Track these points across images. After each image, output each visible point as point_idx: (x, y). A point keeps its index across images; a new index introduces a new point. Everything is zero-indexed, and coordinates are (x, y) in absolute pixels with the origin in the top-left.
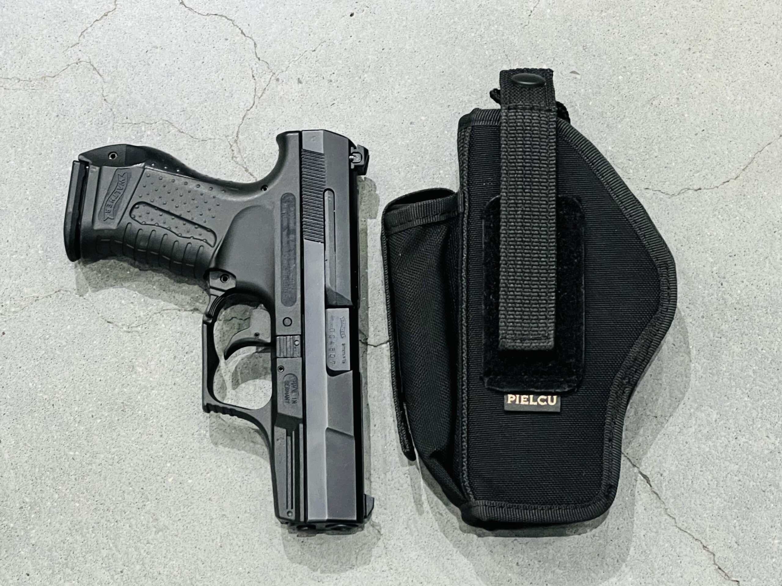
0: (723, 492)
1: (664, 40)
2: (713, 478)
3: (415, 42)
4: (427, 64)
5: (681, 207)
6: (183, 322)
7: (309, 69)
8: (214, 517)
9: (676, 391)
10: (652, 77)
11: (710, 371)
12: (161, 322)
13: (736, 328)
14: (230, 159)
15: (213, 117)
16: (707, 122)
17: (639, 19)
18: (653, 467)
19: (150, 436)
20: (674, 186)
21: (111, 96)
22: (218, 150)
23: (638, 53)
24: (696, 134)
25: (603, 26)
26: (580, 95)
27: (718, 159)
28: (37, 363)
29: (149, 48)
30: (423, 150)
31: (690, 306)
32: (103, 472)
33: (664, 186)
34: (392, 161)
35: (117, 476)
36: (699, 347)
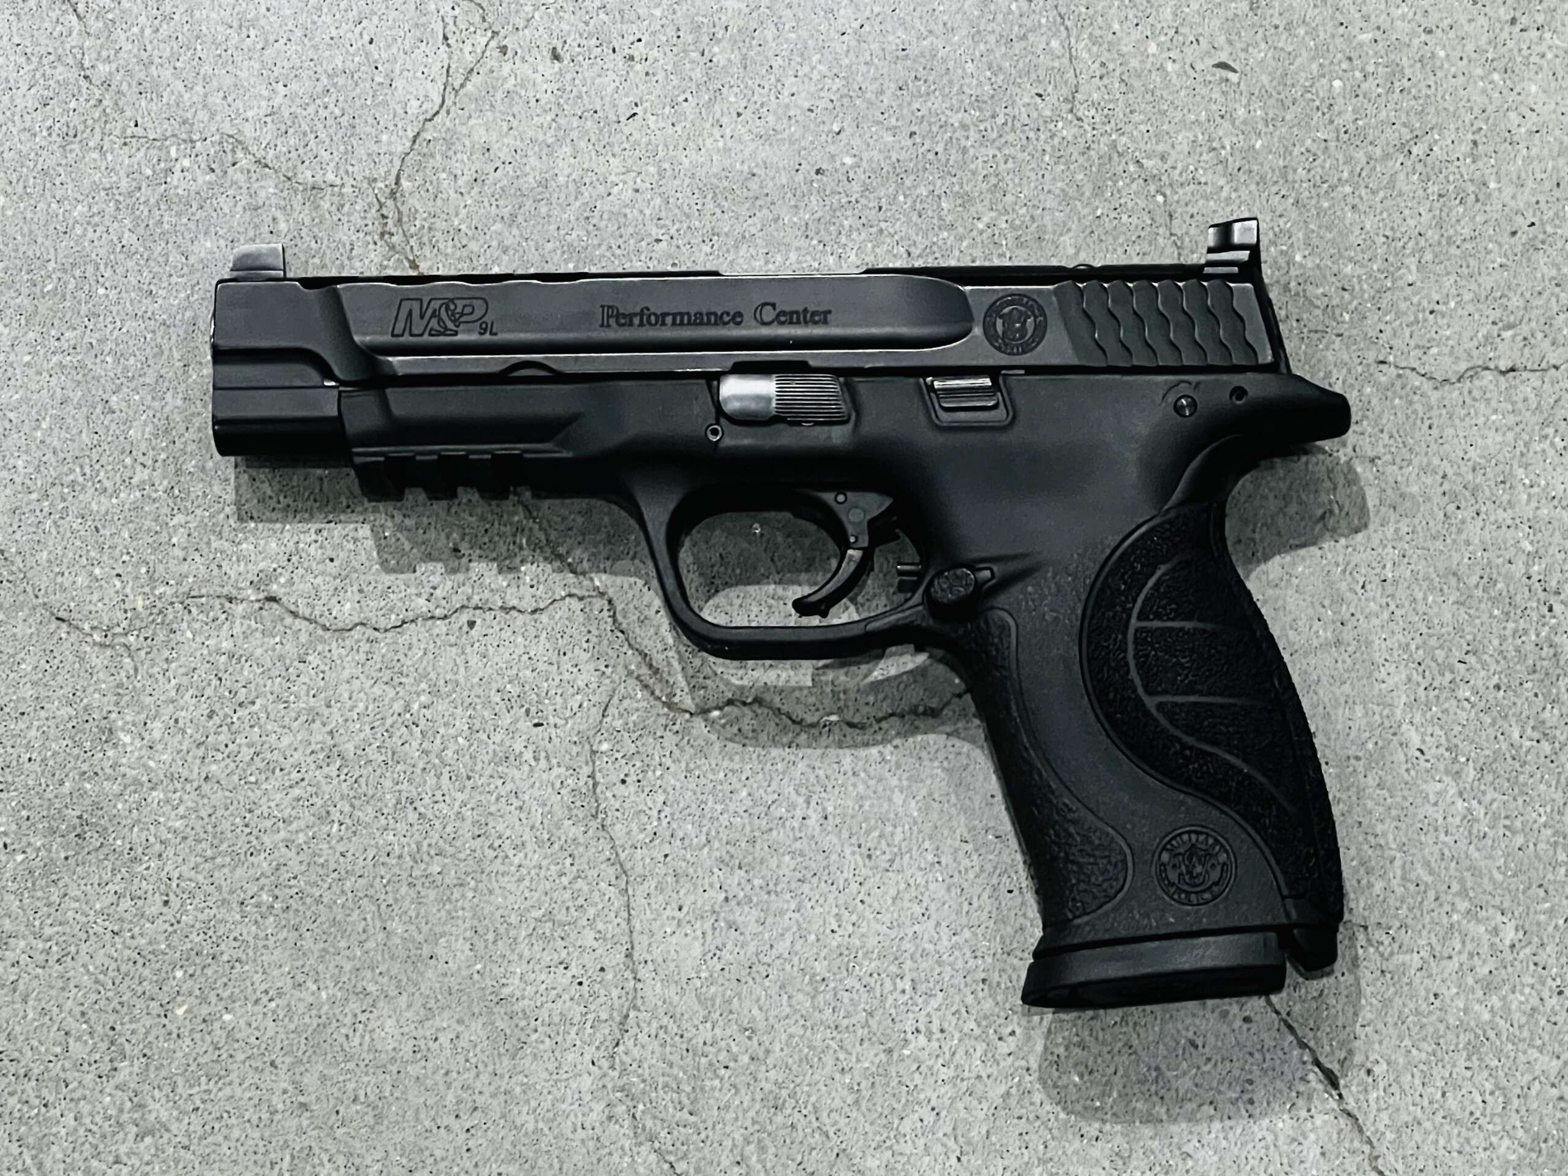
0: (1518, 1124)
4: (867, 28)
5: (1463, 412)
6: (237, 630)
7: (581, 25)
8: (280, 1107)
10: (1415, 86)
11: (1507, 822)
12: (185, 625)
14: (376, 237)
15: (341, 133)
16: (1543, 204)
19: (140, 903)
20: (1448, 360)
21: (100, 66)
22: (349, 214)
24: (1514, 233)
26: (1233, 124)
30: (843, 240)
31: (1467, 658)
32: (21, 982)
33: (1425, 358)
34: (767, 262)
35: (54, 993)
36: (1482, 760)
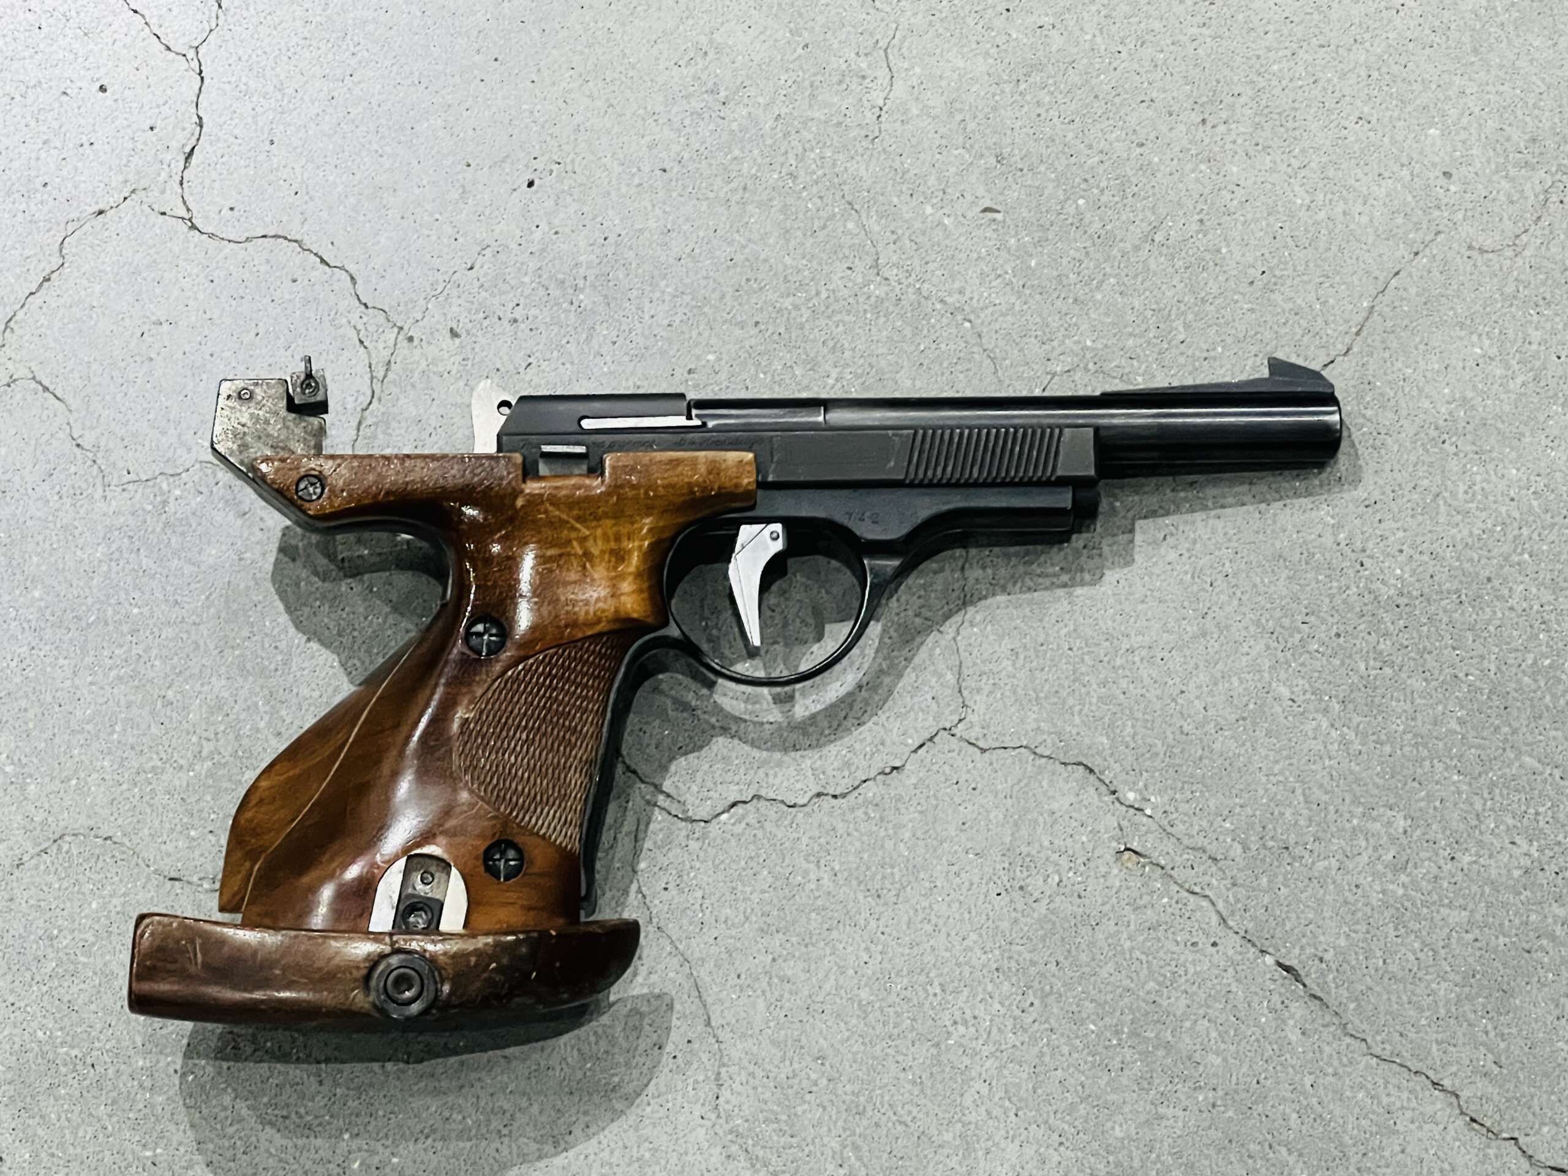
1: (1150, 113)
2: (1423, 942)
3: (665, 212)
9: (1315, 789)
13: (1406, 643)
17: (1094, 81)
18: (1302, 948)
23: (1107, 148)
25: (1026, 109)
27: (1303, 322)
28: (45, 989)
29: (145, 328)
